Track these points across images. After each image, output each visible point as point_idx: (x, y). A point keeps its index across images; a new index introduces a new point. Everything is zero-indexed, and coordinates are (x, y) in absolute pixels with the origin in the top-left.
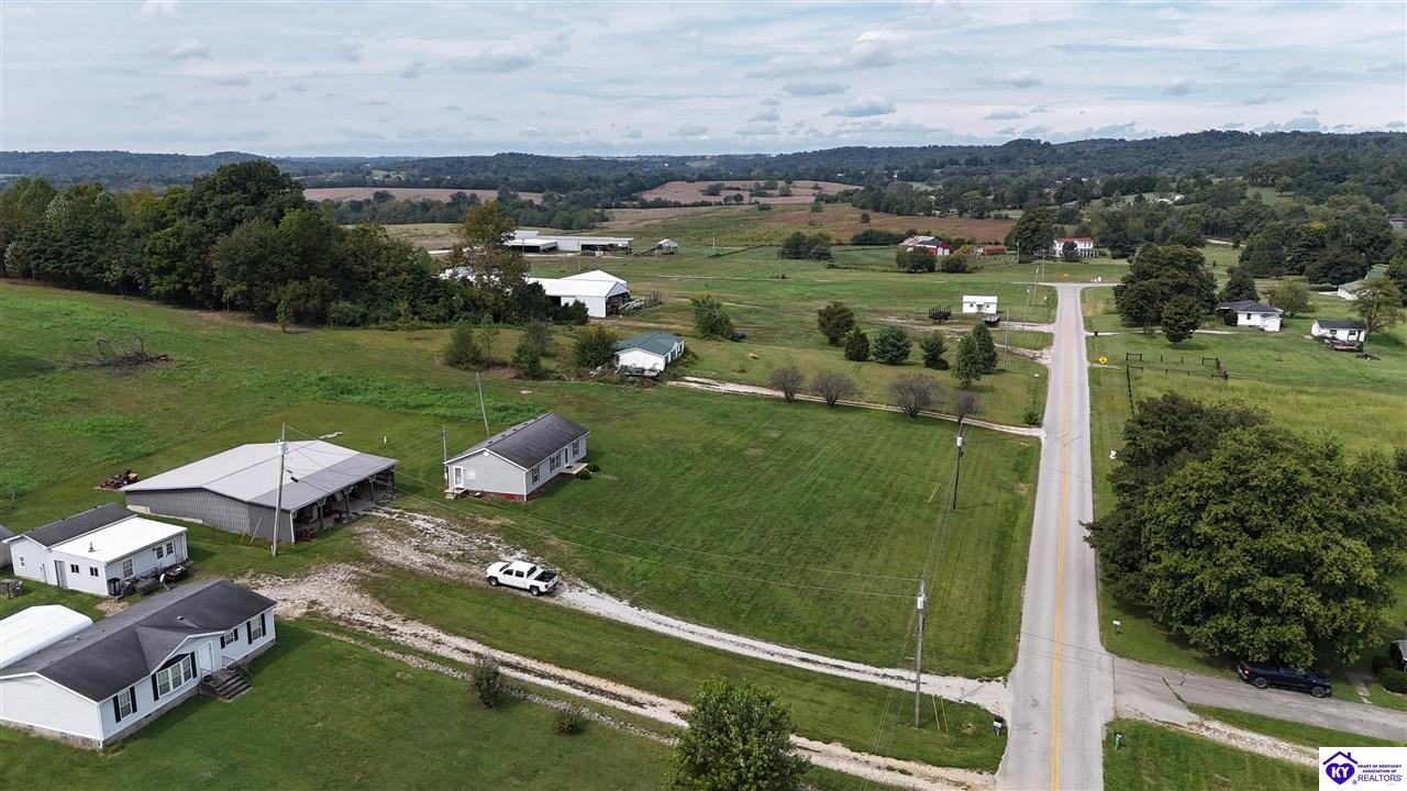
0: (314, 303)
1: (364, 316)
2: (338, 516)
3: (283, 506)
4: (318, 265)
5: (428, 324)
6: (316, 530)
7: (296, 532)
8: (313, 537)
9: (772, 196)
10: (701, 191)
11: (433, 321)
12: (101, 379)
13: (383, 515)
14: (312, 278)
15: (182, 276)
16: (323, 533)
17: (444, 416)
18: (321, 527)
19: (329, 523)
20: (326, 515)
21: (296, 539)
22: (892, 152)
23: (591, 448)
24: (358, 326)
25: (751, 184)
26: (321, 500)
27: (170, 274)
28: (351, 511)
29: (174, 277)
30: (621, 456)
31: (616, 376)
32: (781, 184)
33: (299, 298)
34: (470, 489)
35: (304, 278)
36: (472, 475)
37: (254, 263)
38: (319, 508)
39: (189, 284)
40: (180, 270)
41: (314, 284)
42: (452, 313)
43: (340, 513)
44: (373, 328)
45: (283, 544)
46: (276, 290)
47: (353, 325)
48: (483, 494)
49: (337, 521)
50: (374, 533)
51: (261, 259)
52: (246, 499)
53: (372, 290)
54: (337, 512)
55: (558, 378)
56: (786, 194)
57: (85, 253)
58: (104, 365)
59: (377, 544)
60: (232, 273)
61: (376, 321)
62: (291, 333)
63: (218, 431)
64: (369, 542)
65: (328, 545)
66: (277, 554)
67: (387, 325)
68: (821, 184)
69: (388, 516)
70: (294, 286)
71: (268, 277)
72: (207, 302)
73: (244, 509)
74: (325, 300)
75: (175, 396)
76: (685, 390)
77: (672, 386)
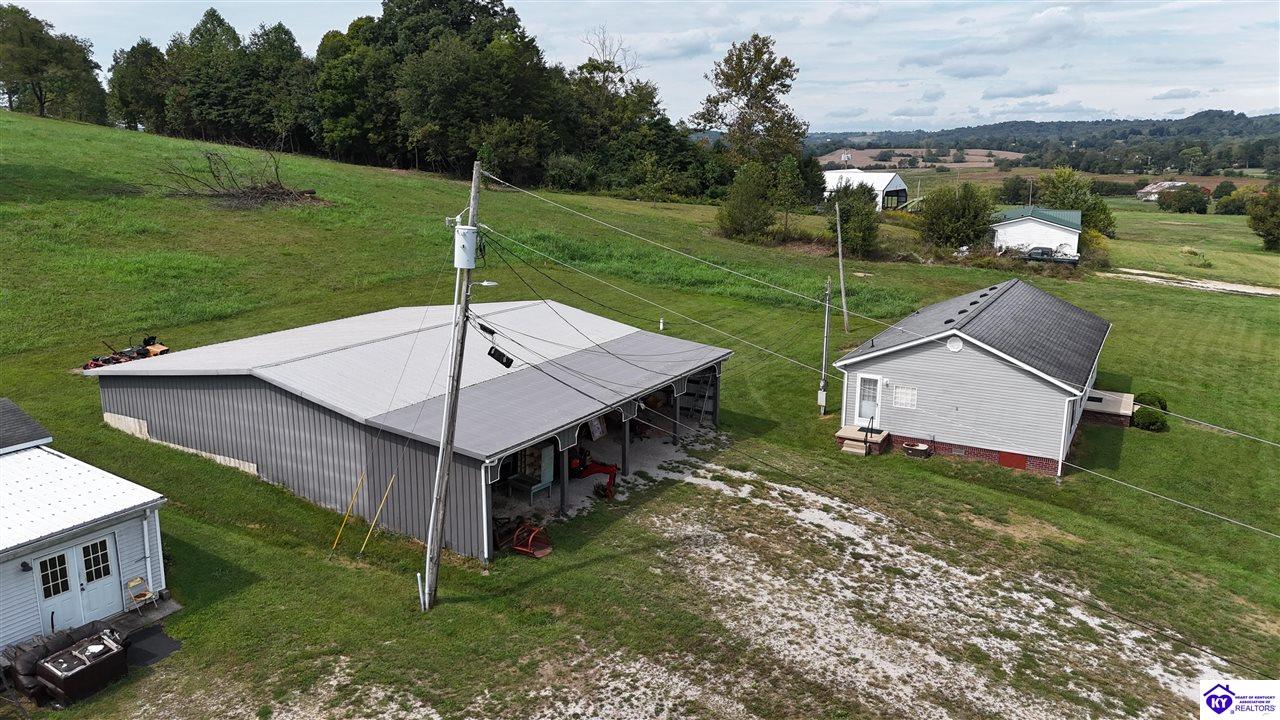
0: (527, 152)
1: (592, 178)
2: (604, 479)
3: (461, 444)
4: (534, 104)
5: (675, 196)
6: (548, 519)
7: (494, 522)
8: (543, 541)
9: (945, 162)
10: (871, 157)
11: (680, 193)
12: (205, 212)
13: (716, 485)
14: (527, 118)
15: (361, 119)
16: (568, 533)
17: (748, 298)
18: (562, 510)
19: (580, 499)
20: (575, 474)
21: (495, 545)
22: (1061, 126)
24: (585, 190)
25: (923, 152)
26: (566, 432)
27: (346, 116)
28: (632, 468)
29: (352, 119)
32: (953, 152)
33: (507, 143)
34: (895, 433)
35: (514, 116)
36: (905, 398)
37: (450, 93)
38: (558, 456)
39: (369, 131)
40: (359, 110)
41: (529, 127)
42: (704, 186)
43: (610, 470)
44: (603, 195)
45: (457, 559)
46: (478, 131)
47: (577, 188)
48: (935, 446)
49: (604, 493)
50: (708, 543)
51: (460, 87)
52: (362, 414)
53: (600, 149)
54: (603, 468)
55: (905, 259)
56: (960, 160)
57: (254, 96)
58: (218, 196)
59: (729, 584)
60: (421, 107)
61: (609, 186)
62: (496, 191)
63: (360, 291)
64: (704, 573)
65: (587, 574)
66: (435, 601)
67: (623, 191)
68: (994, 152)
69: (728, 491)
70: (501, 127)
71: (469, 114)
72: (390, 156)
73: (355, 445)
74: (543, 150)
75: (310, 240)
76: (1141, 285)
77: (1109, 278)
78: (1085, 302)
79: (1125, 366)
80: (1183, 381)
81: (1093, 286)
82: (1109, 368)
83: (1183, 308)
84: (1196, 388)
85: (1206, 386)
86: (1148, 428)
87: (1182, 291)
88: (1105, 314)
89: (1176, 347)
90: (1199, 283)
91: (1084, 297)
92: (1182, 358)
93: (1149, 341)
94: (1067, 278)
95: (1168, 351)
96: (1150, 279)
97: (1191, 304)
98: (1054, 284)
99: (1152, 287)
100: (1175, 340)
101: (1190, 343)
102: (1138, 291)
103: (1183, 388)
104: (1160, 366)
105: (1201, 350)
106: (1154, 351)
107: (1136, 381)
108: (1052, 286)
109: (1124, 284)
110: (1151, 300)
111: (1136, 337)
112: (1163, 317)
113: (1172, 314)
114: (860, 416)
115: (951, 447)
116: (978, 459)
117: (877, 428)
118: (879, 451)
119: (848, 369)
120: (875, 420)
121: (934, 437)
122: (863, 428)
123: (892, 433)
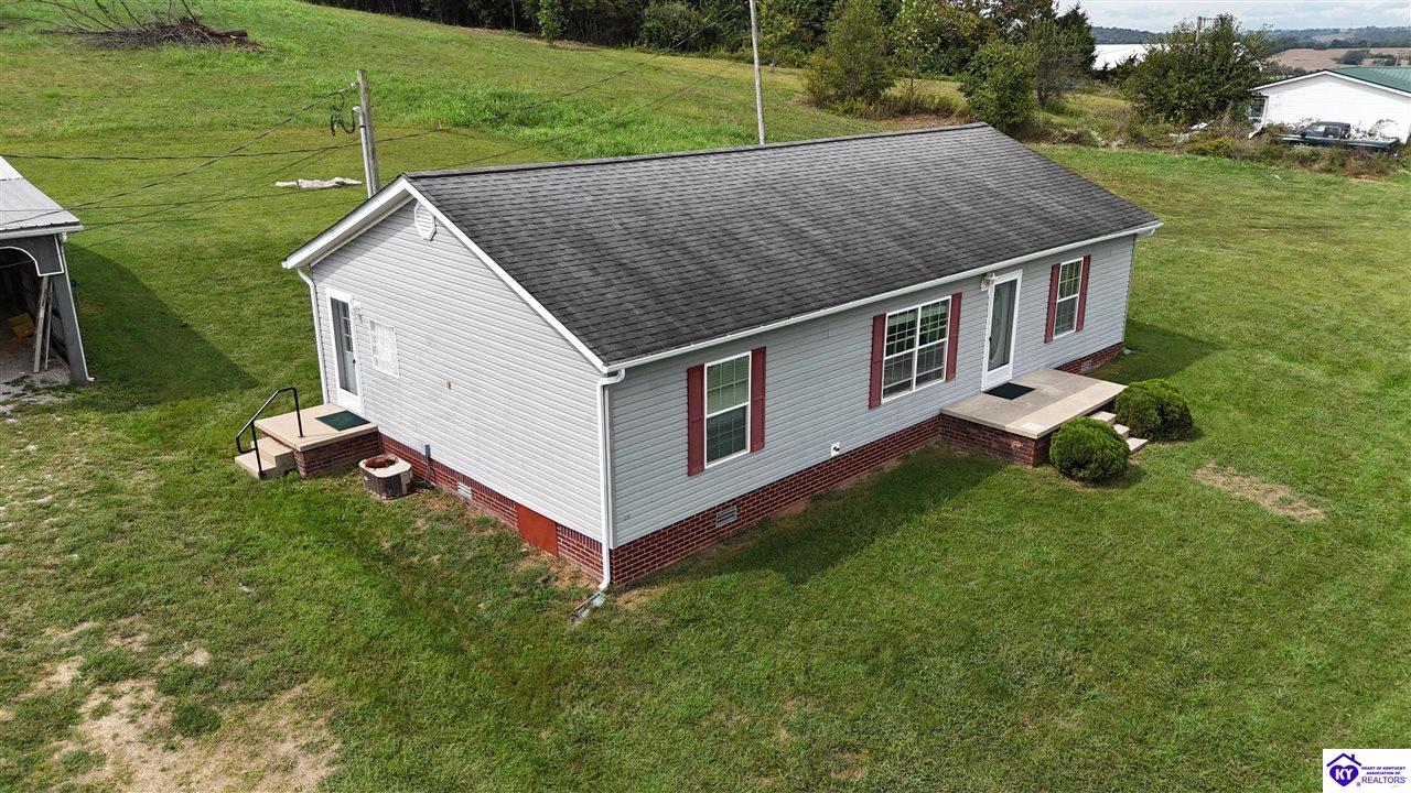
23: (1147, 318)
30: (1315, 373)
31: (1249, 141)
34: (384, 430)
36: (385, 351)
62: (560, 48)
94: (1357, 174)
98: (1326, 182)
114: (345, 386)
115: (455, 477)
116: (491, 514)
117: (363, 416)
118: (307, 469)
119: (315, 276)
120: (358, 398)
121: (428, 448)
122: (347, 412)
123: (380, 430)
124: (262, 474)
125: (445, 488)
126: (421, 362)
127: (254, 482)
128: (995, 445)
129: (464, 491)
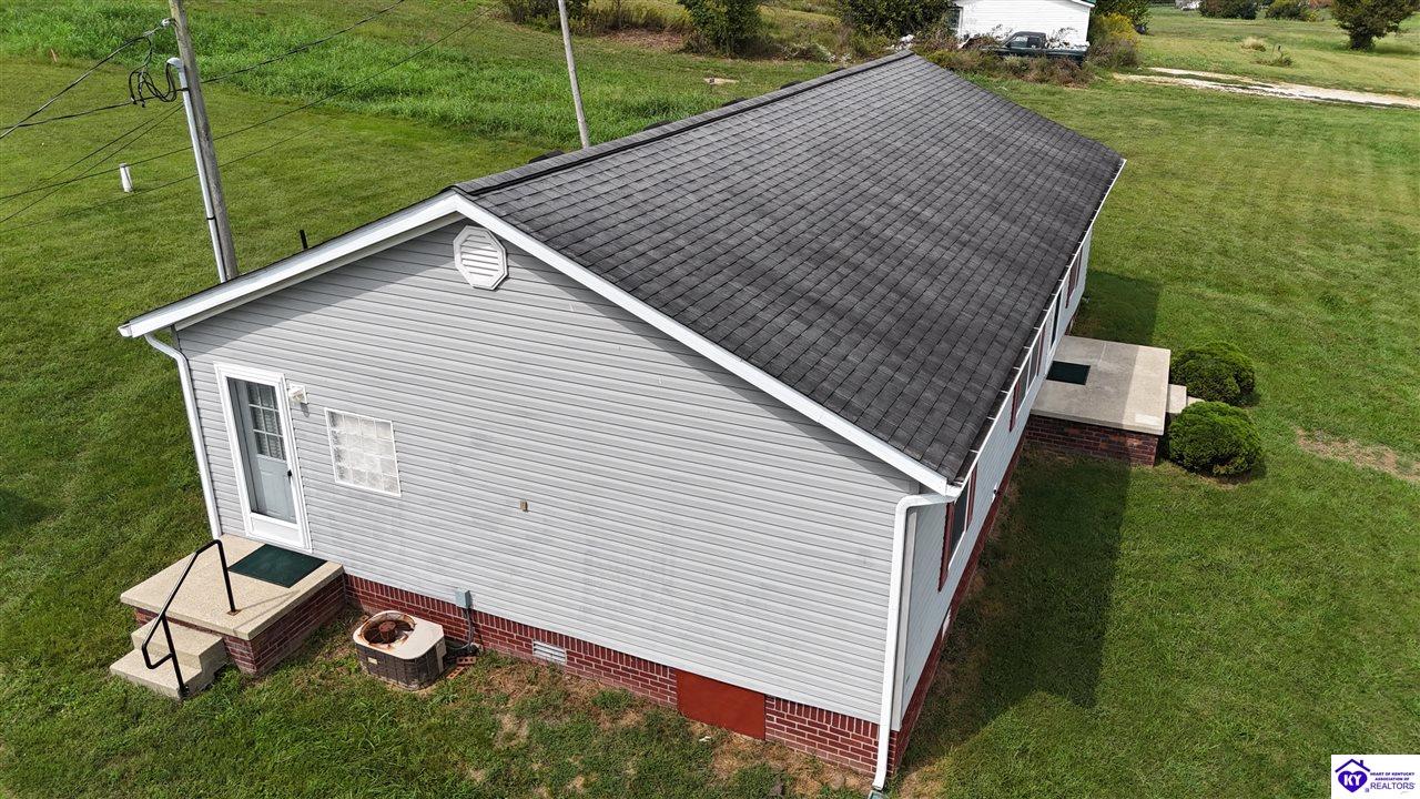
31: (962, 53)
48: (478, 626)
55: (804, 55)
76: (1184, 93)
77: (1133, 83)
78: (1088, 123)
79: (1152, 255)
80: (1278, 293)
81: (1106, 96)
82: (1116, 261)
83: (1256, 129)
84: (1310, 312)
85: (1330, 302)
86: (1206, 470)
87: (1252, 101)
88: (1120, 142)
89: (1253, 205)
90: (1276, 89)
91: (1089, 114)
92: (1269, 230)
93: (1202, 193)
94: (1066, 83)
95: (1238, 215)
96: (1198, 82)
97: (1268, 123)
98: (1043, 92)
99: (1204, 95)
100: (1251, 191)
101: (1281, 197)
102: (1179, 102)
103: (1279, 312)
104: (1224, 253)
105: (1302, 210)
106: (1212, 217)
107: (1171, 298)
108: (1038, 96)
109: (1156, 91)
110: (1201, 116)
111: (1175, 187)
112: (1223, 144)
113: (1239, 140)
114: (257, 508)
115: (525, 634)
116: (614, 686)
117: (309, 552)
118: (257, 662)
119: (184, 345)
120: (298, 527)
121: (468, 596)
122: (267, 548)
123: (349, 571)
124: (183, 689)
125: (503, 651)
126: (456, 472)
127: (173, 706)
128: (1102, 445)
129: (544, 651)
